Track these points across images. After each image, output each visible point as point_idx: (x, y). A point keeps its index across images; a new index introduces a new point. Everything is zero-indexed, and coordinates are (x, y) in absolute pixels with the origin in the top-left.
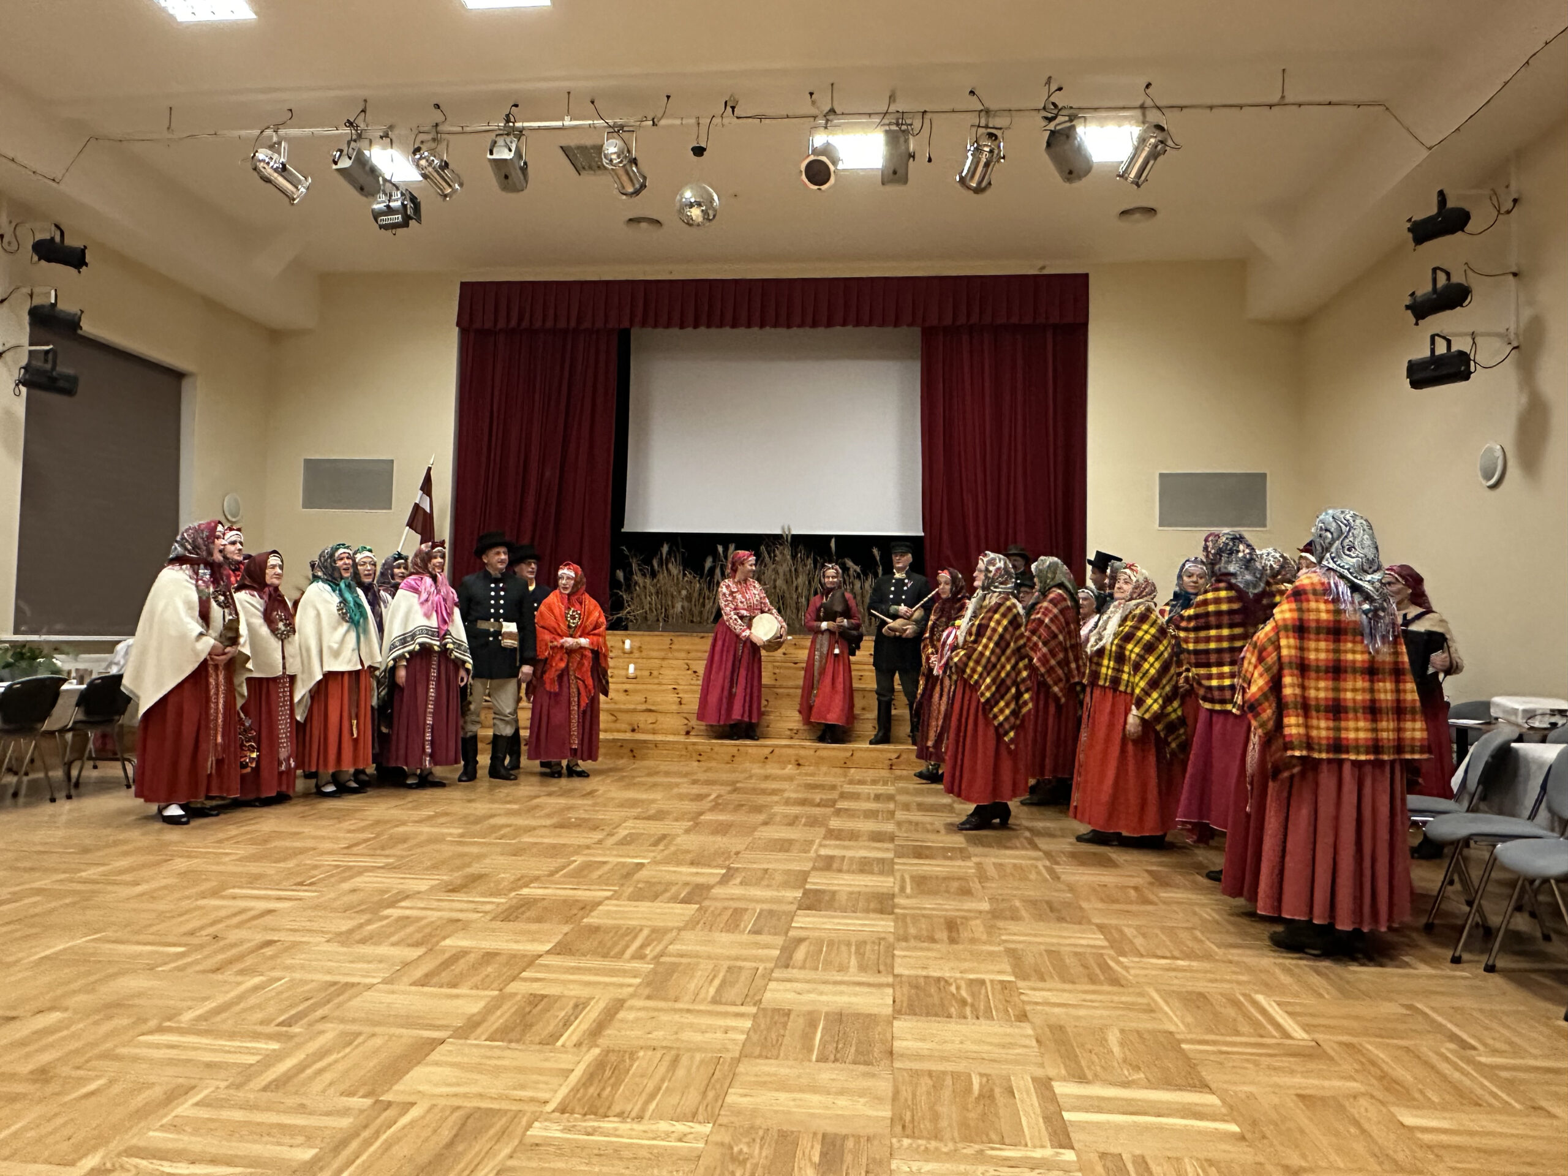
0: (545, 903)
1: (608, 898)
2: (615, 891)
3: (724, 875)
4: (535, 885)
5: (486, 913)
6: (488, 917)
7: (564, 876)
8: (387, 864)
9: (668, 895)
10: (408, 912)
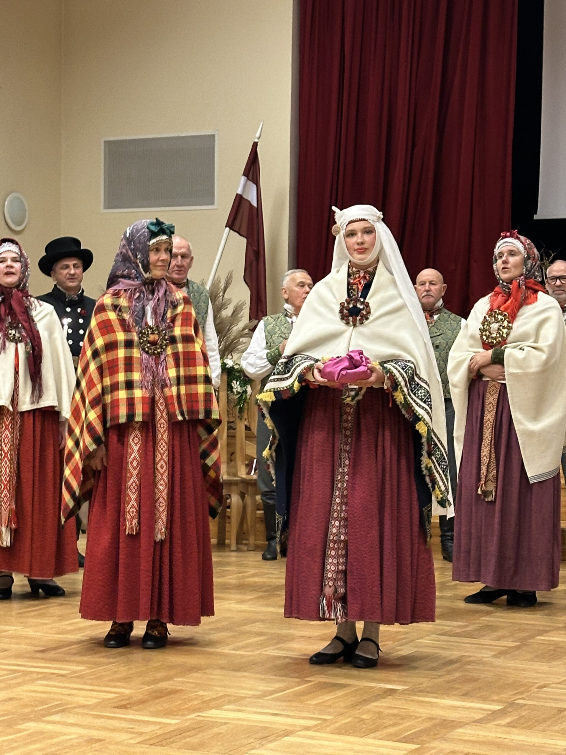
0: (223, 729)
1: (307, 728)
2: (325, 720)
3: (494, 712)
4: (230, 707)
5: (141, 734)
6: (139, 739)
7: (277, 699)
8: (75, 672)
9: (391, 730)
10: (50, 727)
